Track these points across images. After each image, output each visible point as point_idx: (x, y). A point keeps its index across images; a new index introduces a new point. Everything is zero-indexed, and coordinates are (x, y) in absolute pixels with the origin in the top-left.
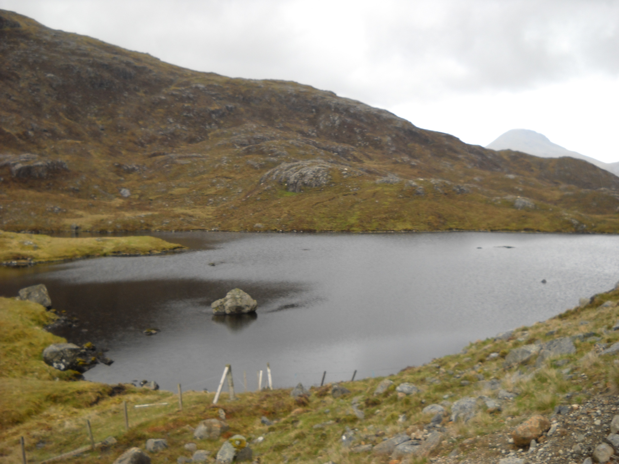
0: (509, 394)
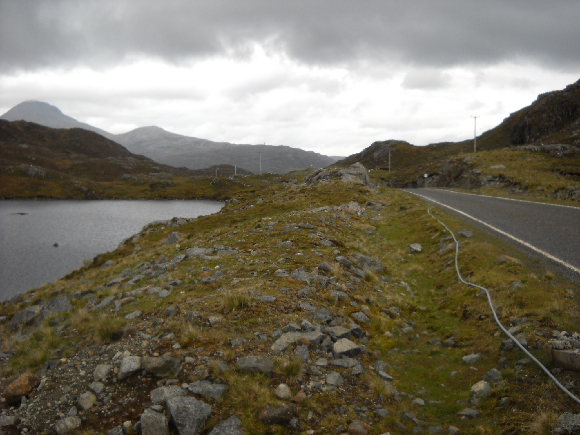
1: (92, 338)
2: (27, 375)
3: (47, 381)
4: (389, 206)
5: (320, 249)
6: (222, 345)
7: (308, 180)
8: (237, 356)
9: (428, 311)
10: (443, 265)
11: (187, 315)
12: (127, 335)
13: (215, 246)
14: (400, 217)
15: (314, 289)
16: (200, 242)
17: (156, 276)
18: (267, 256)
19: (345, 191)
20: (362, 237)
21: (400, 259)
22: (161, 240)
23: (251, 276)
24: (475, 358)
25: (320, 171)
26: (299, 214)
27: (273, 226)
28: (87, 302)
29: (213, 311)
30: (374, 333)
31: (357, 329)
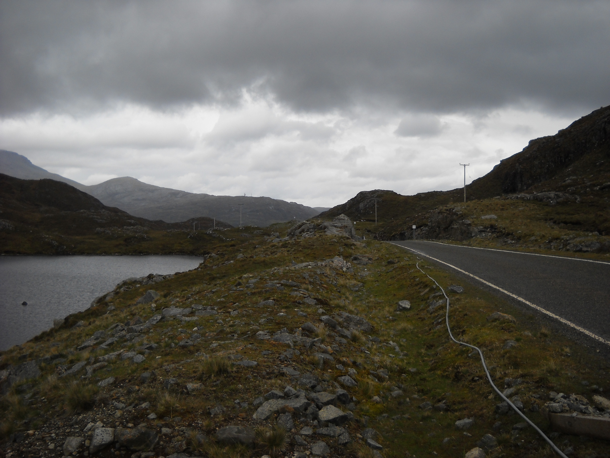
1: (62, 408)
3: (12, 455)
4: (376, 260)
5: (303, 308)
6: (201, 414)
7: (290, 233)
8: (216, 426)
9: (418, 373)
10: (433, 323)
11: (164, 382)
12: (100, 404)
13: (193, 306)
14: (388, 272)
15: (297, 352)
16: (178, 302)
17: (131, 339)
18: (248, 316)
19: (330, 244)
20: (348, 294)
21: (389, 317)
22: (136, 299)
23: (231, 339)
24: (469, 423)
25: (303, 224)
26: (281, 270)
27: (254, 283)
28: (57, 368)
29: (191, 378)
30: (362, 397)
31: (343, 395)
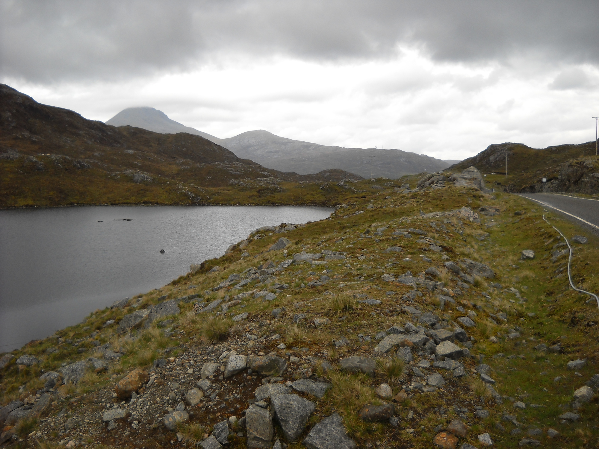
0: (116, 355)
1: (200, 339)
2: (137, 372)
3: (155, 378)
4: (503, 211)
5: (428, 254)
6: (327, 345)
7: (420, 185)
8: (340, 357)
9: (536, 317)
10: (555, 272)
11: (293, 317)
12: (234, 336)
13: (323, 251)
14: (514, 223)
15: (420, 294)
16: (309, 248)
17: (263, 281)
18: (375, 261)
19: (459, 196)
20: (473, 243)
21: (512, 266)
22: (268, 246)
23: (358, 281)
24: (581, 364)
25: (433, 176)
26: (410, 219)
27: (383, 231)
28: (195, 305)
29: (318, 314)
30: (480, 337)
31: (461, 333)
